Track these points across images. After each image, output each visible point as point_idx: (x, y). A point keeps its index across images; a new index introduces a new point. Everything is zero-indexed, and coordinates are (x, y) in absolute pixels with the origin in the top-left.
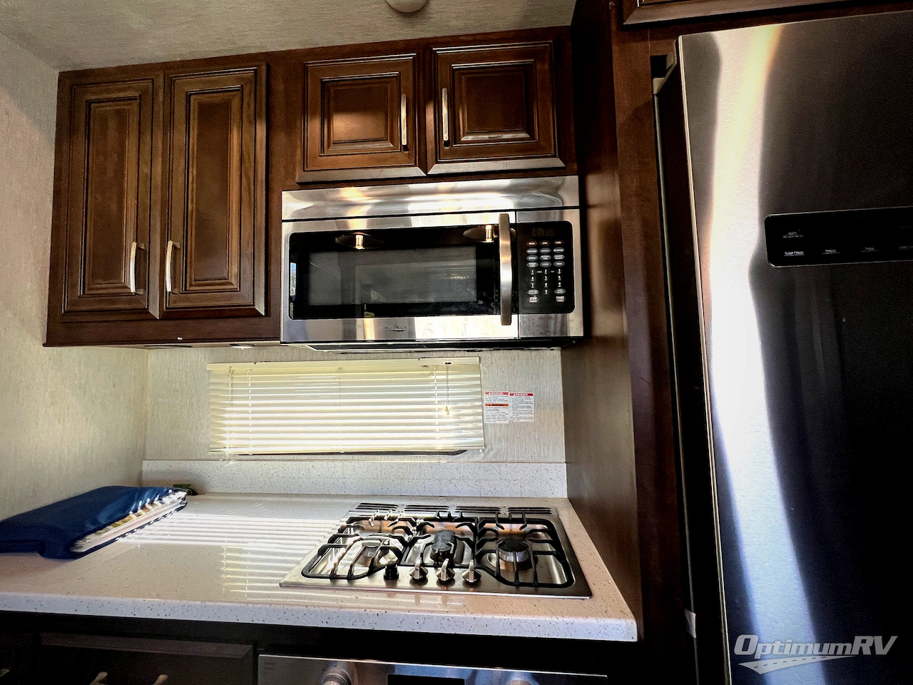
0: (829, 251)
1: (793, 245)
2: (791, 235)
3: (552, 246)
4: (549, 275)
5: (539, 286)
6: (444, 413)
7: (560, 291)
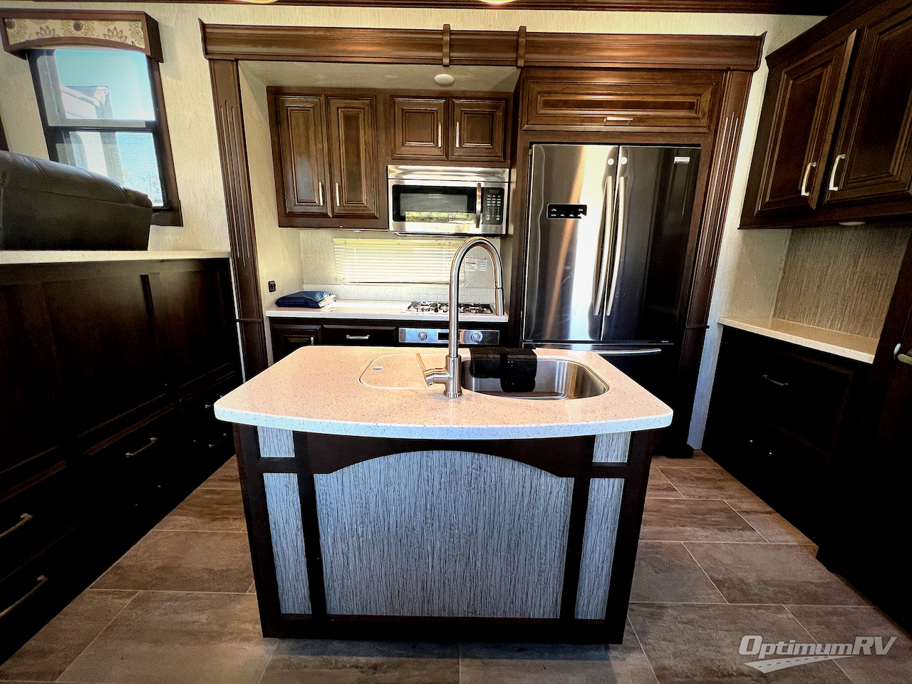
0: (571, 215)
1: (554, 213)
2: (554, 210)
3: (497, 198)
4: (490, 209)
5: (491, 213)
6: (447, 266)
7: (498, 216)
